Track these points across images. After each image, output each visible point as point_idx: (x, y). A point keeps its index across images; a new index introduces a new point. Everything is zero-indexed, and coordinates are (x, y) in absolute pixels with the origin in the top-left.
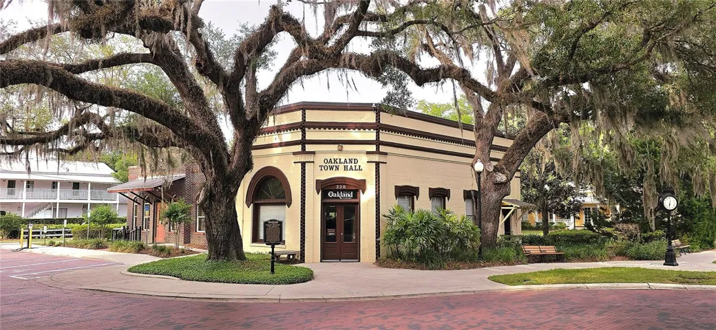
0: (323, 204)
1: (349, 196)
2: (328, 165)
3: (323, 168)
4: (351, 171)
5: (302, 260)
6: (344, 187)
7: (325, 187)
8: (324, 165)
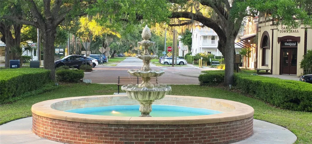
0: (281, 49)
1: (294, 44)
2: (283, 30)
3: (281, 32)
4: (294, 33)
5: (271, 73)
6: (291, 40)
7: (282, 40)
8: (282, 30)
